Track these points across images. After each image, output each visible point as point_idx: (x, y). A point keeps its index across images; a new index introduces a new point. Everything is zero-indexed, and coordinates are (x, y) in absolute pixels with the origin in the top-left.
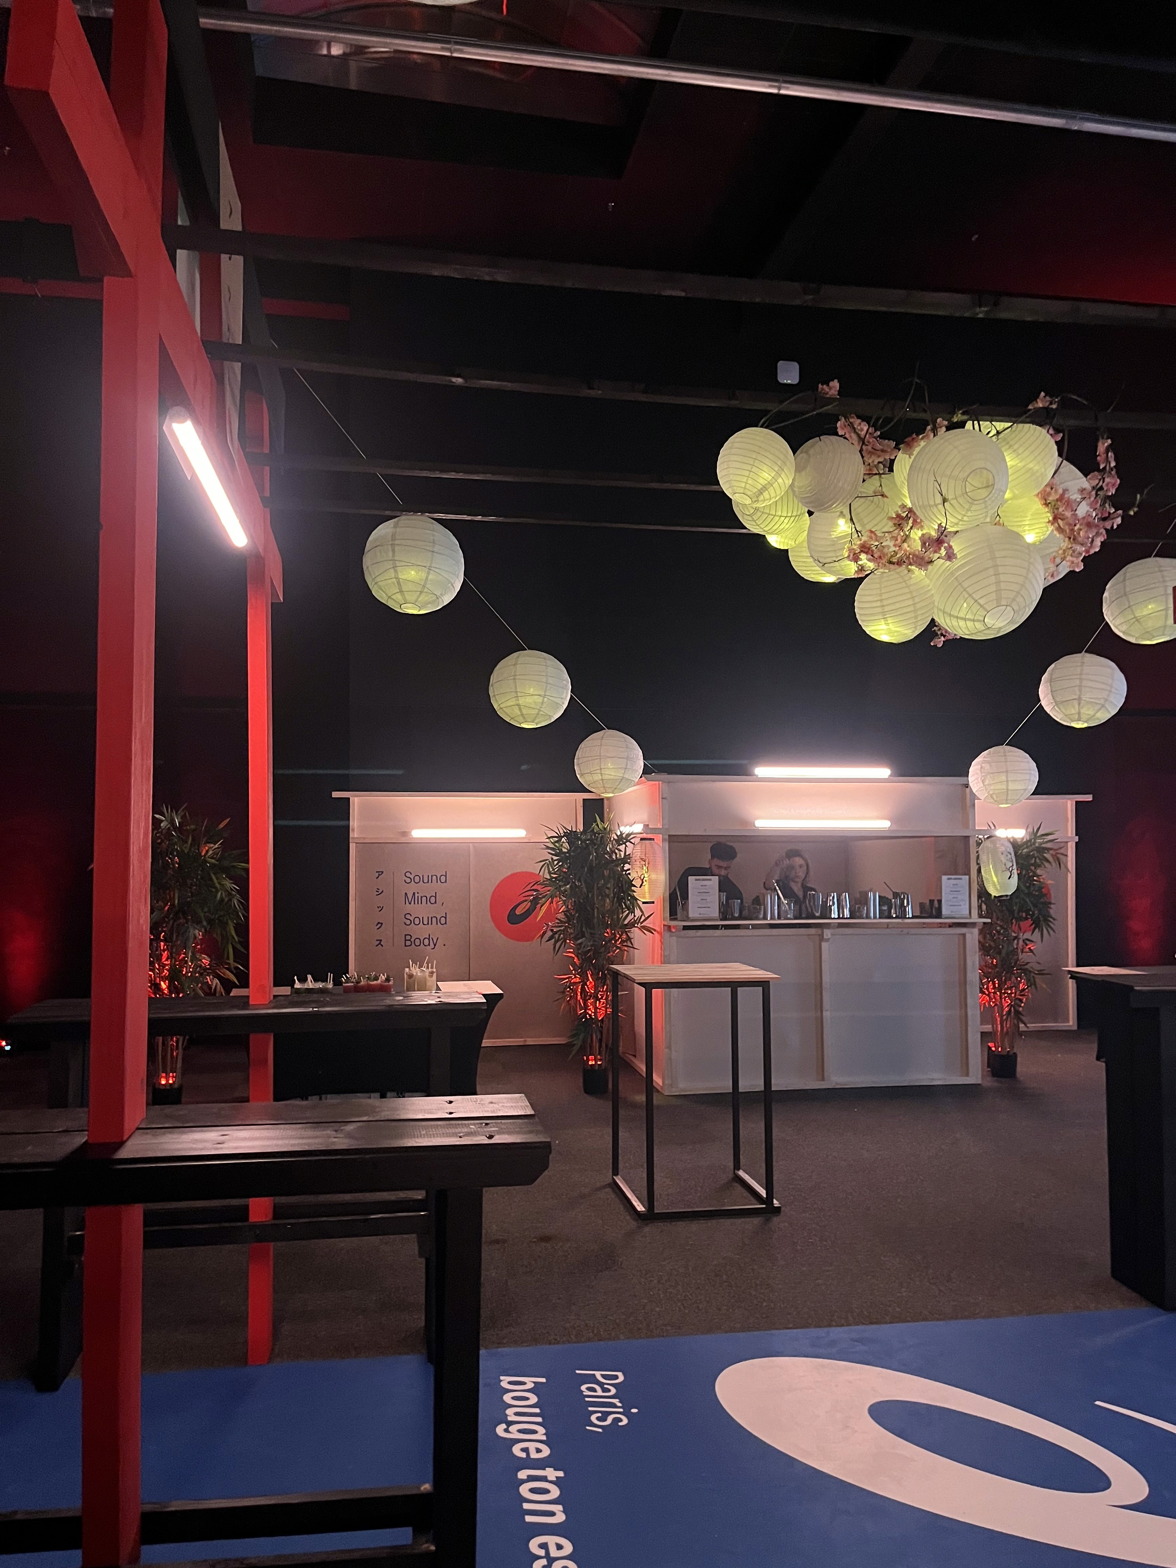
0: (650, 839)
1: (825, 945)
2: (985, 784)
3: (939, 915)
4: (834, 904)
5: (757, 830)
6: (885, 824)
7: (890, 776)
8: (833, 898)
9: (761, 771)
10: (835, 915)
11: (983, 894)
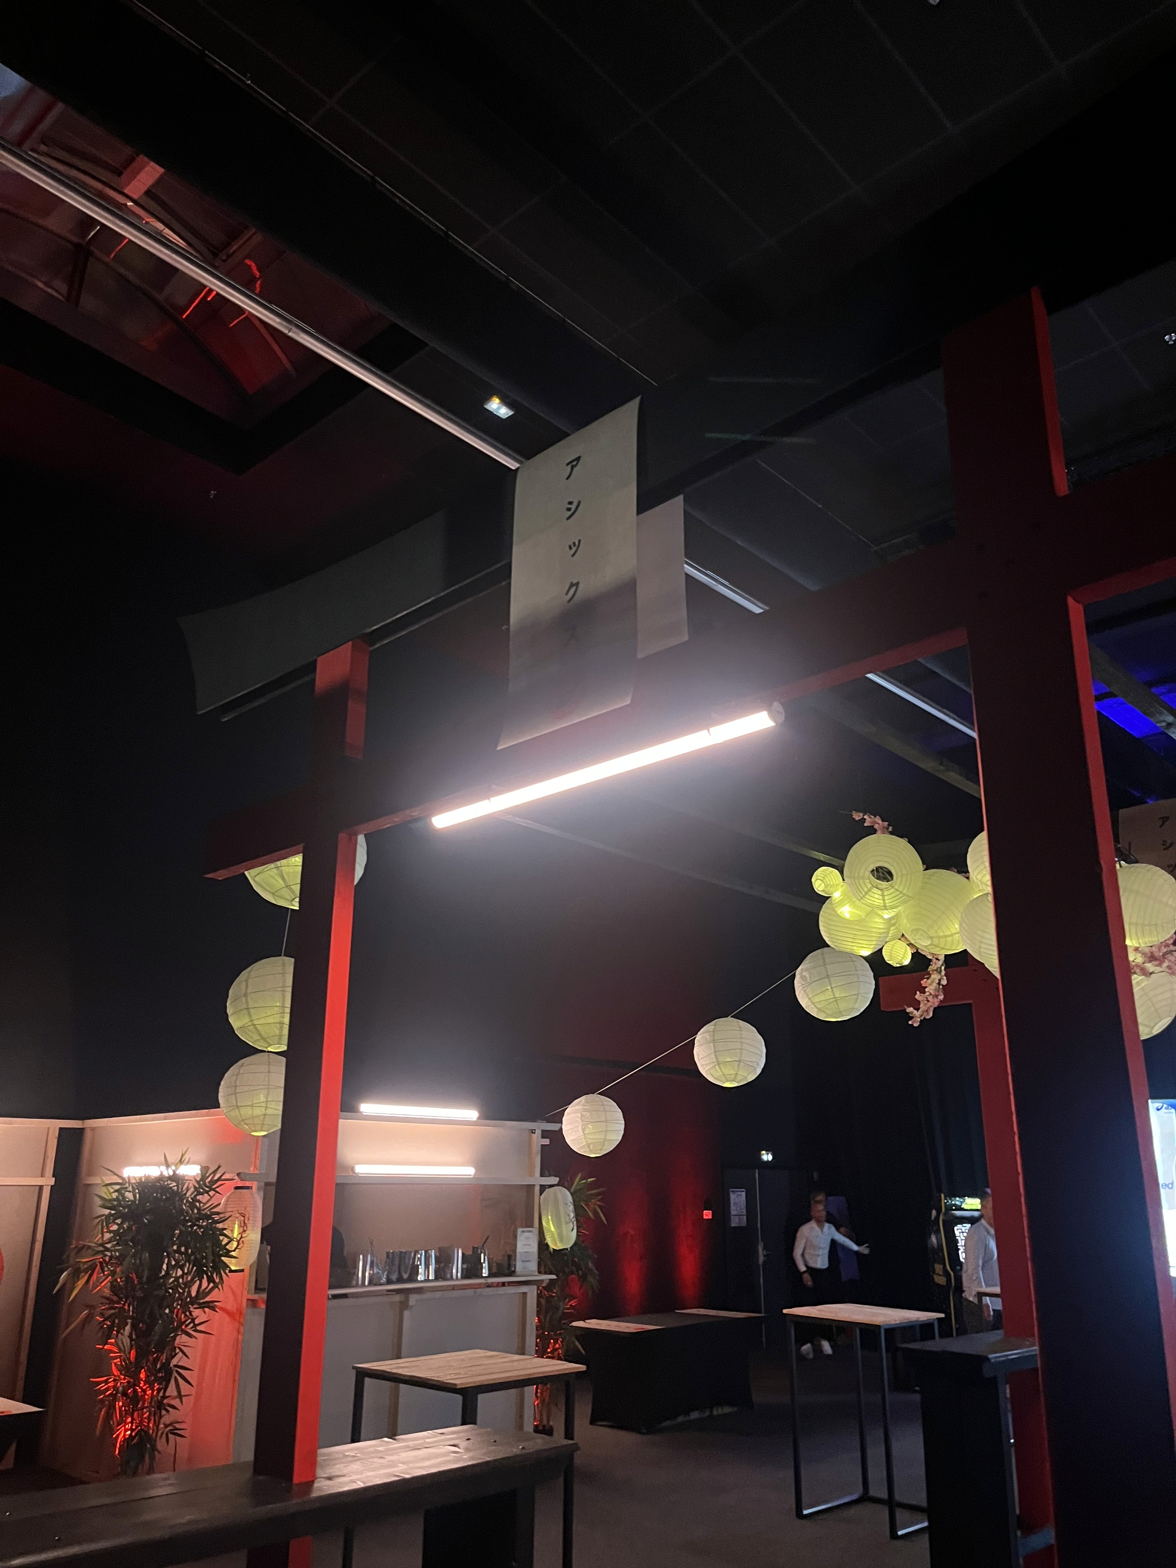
0: (248, 1188)
1: (406, 1313)
2: (586, 1132)
3: (512, 1273)
4: (421, 1264)
5: (356, 1176)
6: (469, 1171)
7: (478, 1118)
8: (421, 1255)
9: (367, 1108)
10: (420, 1277)
11: (543, 1246)
